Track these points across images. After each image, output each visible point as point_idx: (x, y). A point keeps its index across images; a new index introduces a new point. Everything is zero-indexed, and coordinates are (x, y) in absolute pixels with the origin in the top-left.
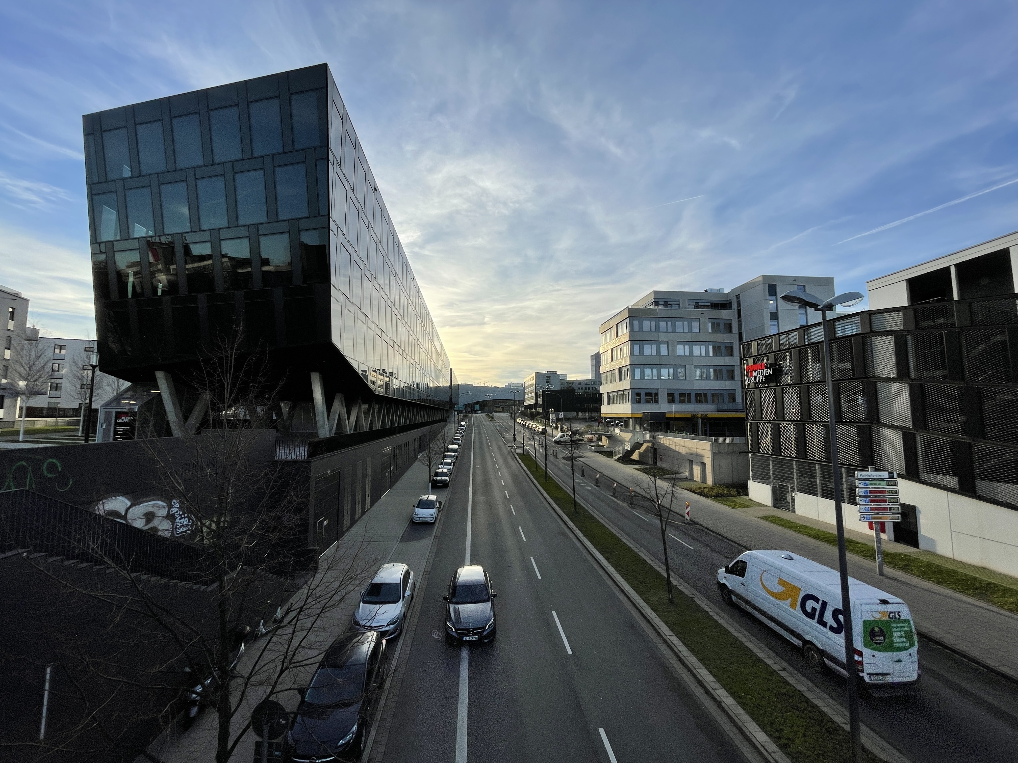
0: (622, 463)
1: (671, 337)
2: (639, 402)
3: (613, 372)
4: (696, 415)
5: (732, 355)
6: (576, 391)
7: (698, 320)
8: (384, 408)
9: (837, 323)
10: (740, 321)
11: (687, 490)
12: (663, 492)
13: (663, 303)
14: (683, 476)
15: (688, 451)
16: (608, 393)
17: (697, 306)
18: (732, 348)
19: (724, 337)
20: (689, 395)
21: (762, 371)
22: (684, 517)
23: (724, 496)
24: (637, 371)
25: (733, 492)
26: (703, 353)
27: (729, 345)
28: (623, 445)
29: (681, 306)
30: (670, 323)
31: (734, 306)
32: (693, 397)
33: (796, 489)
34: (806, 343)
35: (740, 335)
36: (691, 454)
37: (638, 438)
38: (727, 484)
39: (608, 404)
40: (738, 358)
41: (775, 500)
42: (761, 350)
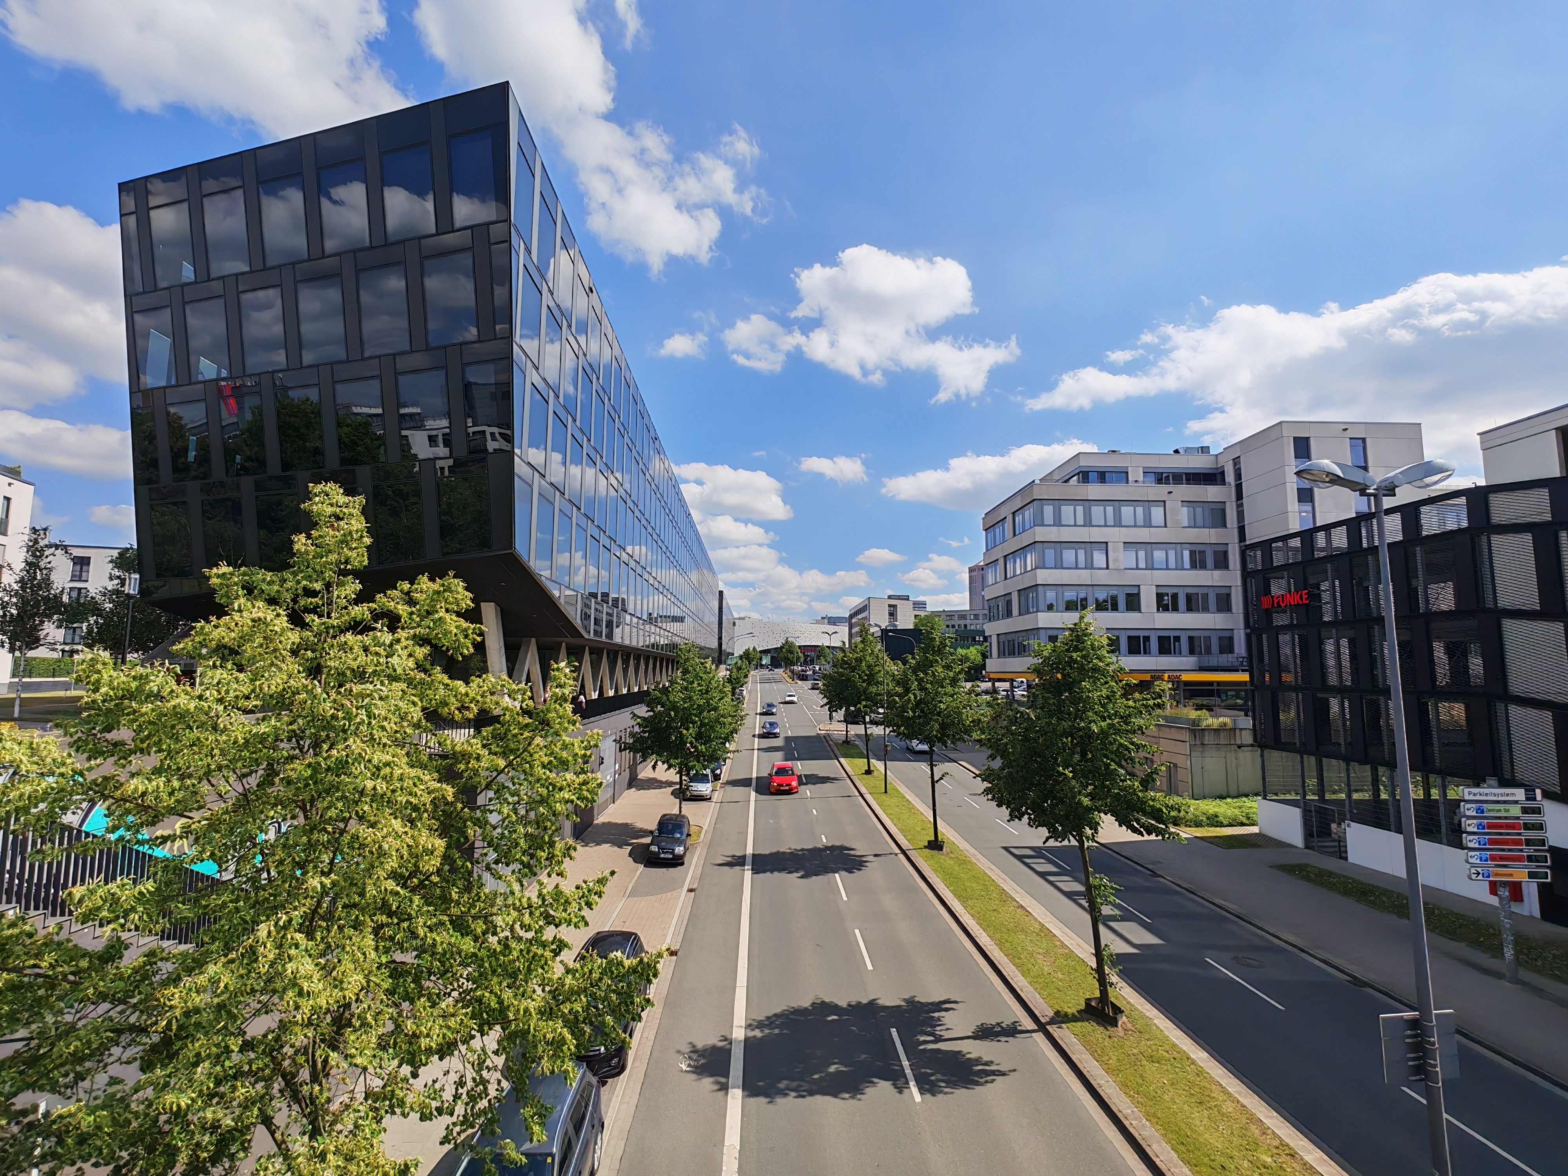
1: (1115, 536)
3: (1007, 598)
4: (1159, 677)
5: (1226, 567)
7: (1162, 504)
8: (604, 665)
9: (1424, 509)
10: (1240, 506)
13: (1097, 473)
17: (1160, 479)
18: (1226, 553)
19: (1210, 536)
20: (1147, 639)
26: (1171, 566)
27: (1221, 548)
29: (1130, 479)
30: (1110, 510)
31: (1230, 477)
32: (1154, 644)
33: (1348, 816)
34: (1365, 545)
35: (1242, 530)
39: (999, 657)
40: (1239, 573)
41: (1308, 834)
42: (1278, 559)
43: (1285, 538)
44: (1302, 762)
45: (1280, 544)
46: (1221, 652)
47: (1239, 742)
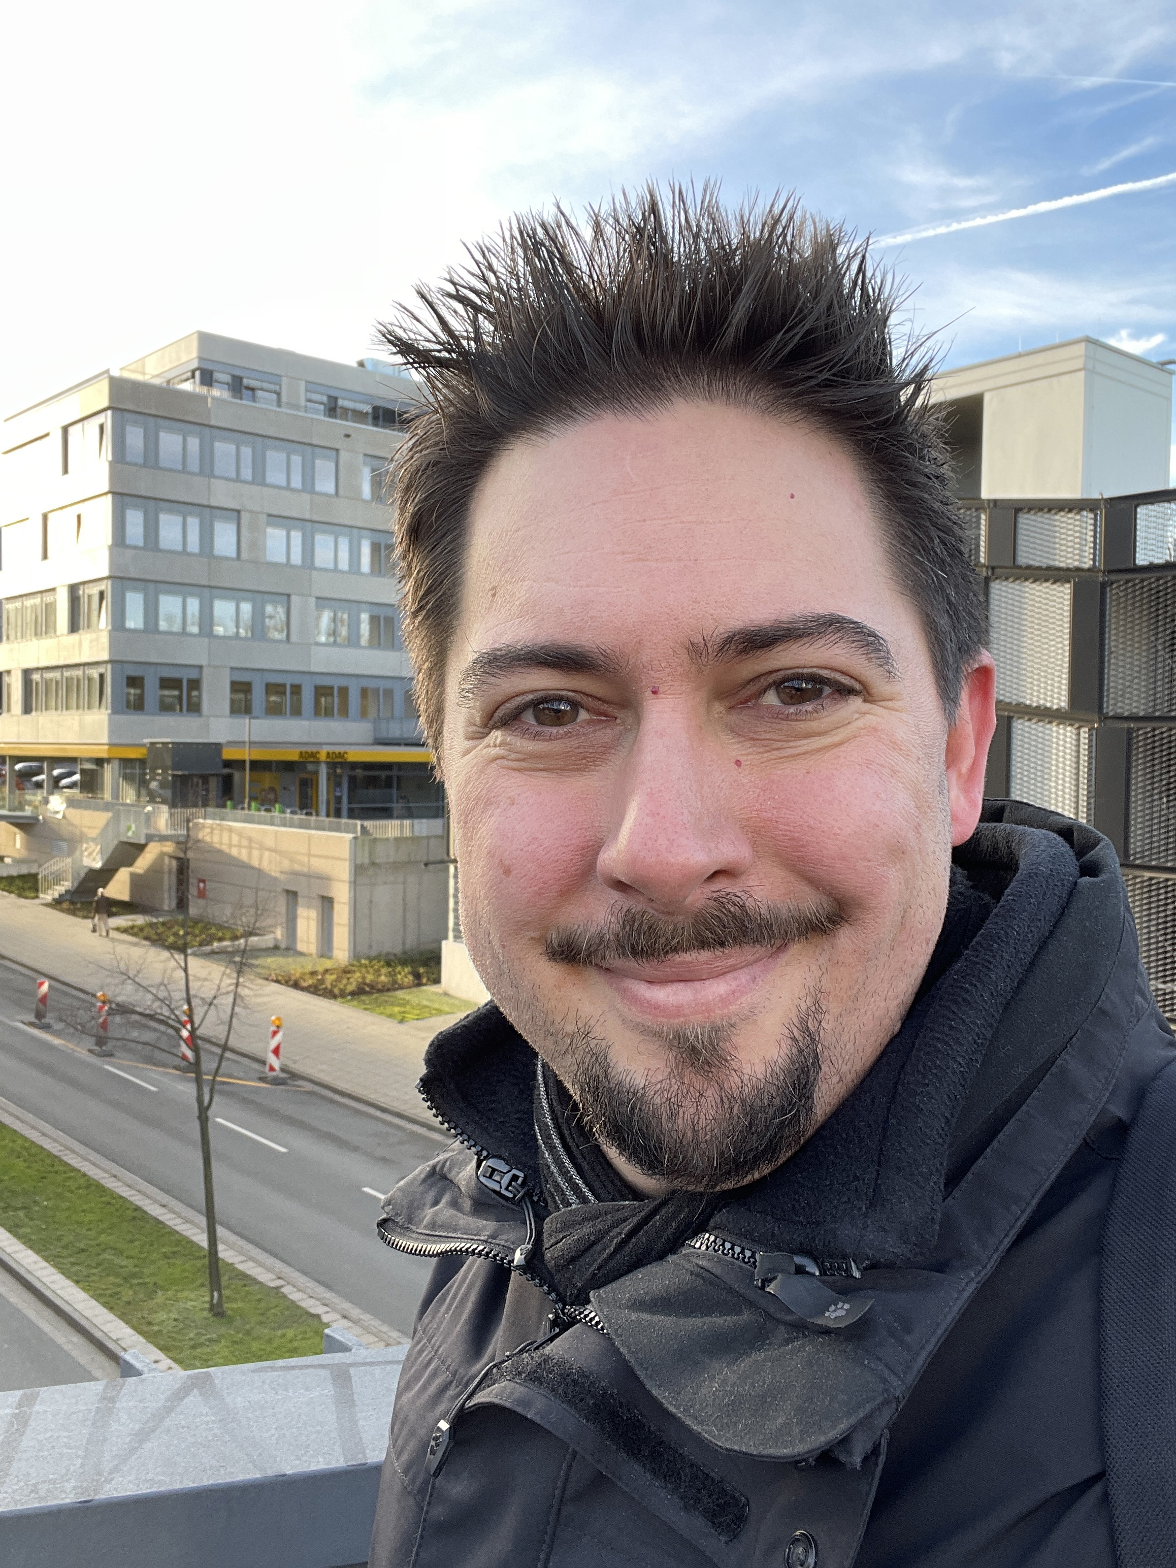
0: (73, 912)
1: (251, 498)
2: (138, 706)
4: (313, 755)
7: (334, 453)
11: (278, 981)
12: (208, 994)
13: (227, 378)
14: (267, 941)
15: (286, 865)
16: (27, 673)
17: (333, 409)
20: (297, 689)
22: (263, 1063)
23: (379, 991)
24: (135, 602)
25: (404, 975)
26: (344, 565)
28: (78, 853)
29: (284, 399)
30: (246, 452)
32: (307, 696)
36: (295, 874)
37: (129, 829)
38: (388, 954)
47: (424, 859)
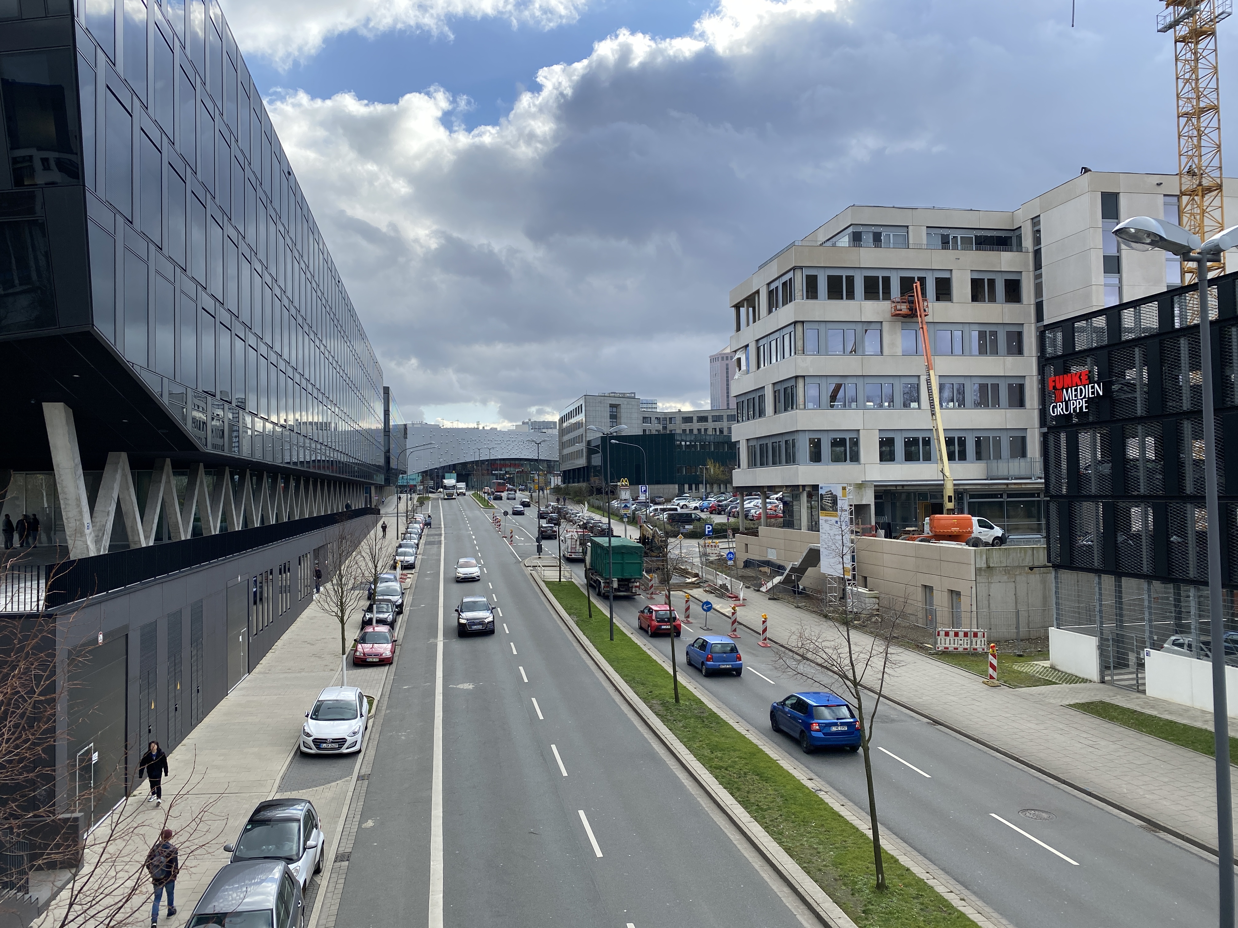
2: (817, 459)
3: (759, 393)
4: (940, 486)
5: (1020, 352)
6: (678, 438)
7: (949, 273)
8: (227, 484)
13: (871, 234)
16: (749, 441)
17: (946, 242)
18: (1020, 335)
19: (1003, 313)
21: (1081, 389)
27: (1015, 329)
29: (911, 241)
31: (1028, 242)
33: (1148, 644)
34: (1177, 325)
35: (1039, 307)
39: (749, 466)
40: (1034, 362)
41: (1104, 667)
42: (1081, 343)
43: (1088, 317)
44: (1100, 583)
45: (1083, 323)
46: (1013, 456)
47: (1031, 564)
